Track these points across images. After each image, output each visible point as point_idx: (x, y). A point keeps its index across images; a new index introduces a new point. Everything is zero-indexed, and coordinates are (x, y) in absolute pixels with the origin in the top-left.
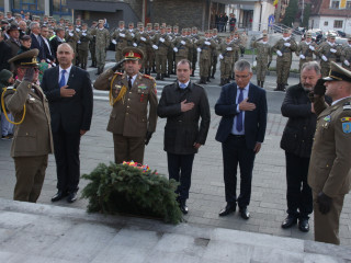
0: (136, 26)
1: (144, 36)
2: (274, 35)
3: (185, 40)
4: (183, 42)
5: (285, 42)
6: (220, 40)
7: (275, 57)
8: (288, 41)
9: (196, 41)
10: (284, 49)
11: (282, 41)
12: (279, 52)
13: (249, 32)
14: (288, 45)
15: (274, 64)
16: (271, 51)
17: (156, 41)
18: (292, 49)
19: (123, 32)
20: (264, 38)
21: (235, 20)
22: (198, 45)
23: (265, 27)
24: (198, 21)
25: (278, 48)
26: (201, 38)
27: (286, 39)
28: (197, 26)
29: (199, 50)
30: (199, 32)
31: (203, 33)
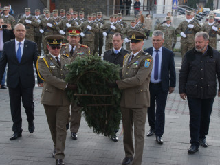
0: (42, 13)
1: (50, 22)
2: (178, 17)
3: (91, 25)
4: (89, 27)
5: (188, 23)
6: (124, 24)
7: (179, 39)
8: (192, 23)
9: (102, 25)
10: (188, 31)
11: (185, 23)
12: (183, 34)
13: (154, 16)
14: (192, 26)
15: (178, 46)
16: (175, 33)
17: (62, 27)
18: (195, 31)
19: (29, 19)
20: (168, 21)
21: (139, 3)
22: (104, 29)
23: (169, 9)
24: (103, 6)
25: (182, 30)
26: (107, 22)
27: (189, 21)
28: (102, 10)
29: (105, 34)
30: (105, 17)
31: (108, 17)
